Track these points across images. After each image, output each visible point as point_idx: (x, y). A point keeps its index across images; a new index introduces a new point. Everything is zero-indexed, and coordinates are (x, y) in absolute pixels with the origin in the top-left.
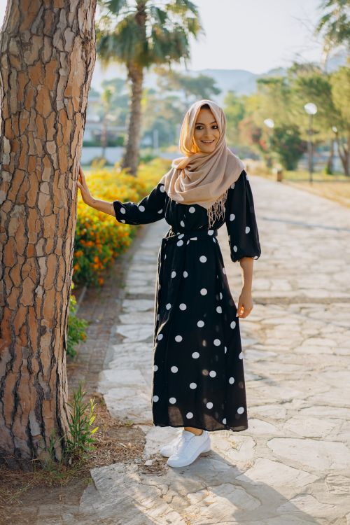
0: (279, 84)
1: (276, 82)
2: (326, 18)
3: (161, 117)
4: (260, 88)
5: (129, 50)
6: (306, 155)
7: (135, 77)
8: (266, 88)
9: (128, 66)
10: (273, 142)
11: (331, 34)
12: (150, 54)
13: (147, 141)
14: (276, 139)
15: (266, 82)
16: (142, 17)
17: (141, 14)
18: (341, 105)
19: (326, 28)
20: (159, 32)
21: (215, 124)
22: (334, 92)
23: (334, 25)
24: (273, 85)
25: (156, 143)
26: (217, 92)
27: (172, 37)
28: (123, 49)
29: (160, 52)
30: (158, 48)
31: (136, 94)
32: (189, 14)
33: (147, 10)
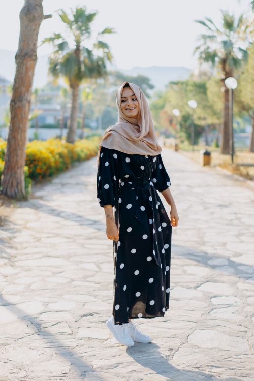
0: (184, 85)
1: (183, 83)
2: (198, 48)
3: (109, 106)
4: (172, 88)
5: (70, 70)
6: (204, 134)
7: (74, 86)
8: (175, 87)
9: (70, 80)
10: (181, 125)
11: (200, 58)
12: (82, 74)
14: (183, 123)
15: (176, 83)
16: (78, 52)
17: (78, 50)
18: (214, 101)
19: (197, 54)
20: (87, 61)
22: (209, 93)
23: (201, 53)
24: (180, 85)
25: (100, 126)
26: (152, 87)
27: (95, 64)
28: (66, 71)
29: (88, 73)
30: (87, 71)
31: (75, 97)
32: (106, 50)
33: (81, 48)
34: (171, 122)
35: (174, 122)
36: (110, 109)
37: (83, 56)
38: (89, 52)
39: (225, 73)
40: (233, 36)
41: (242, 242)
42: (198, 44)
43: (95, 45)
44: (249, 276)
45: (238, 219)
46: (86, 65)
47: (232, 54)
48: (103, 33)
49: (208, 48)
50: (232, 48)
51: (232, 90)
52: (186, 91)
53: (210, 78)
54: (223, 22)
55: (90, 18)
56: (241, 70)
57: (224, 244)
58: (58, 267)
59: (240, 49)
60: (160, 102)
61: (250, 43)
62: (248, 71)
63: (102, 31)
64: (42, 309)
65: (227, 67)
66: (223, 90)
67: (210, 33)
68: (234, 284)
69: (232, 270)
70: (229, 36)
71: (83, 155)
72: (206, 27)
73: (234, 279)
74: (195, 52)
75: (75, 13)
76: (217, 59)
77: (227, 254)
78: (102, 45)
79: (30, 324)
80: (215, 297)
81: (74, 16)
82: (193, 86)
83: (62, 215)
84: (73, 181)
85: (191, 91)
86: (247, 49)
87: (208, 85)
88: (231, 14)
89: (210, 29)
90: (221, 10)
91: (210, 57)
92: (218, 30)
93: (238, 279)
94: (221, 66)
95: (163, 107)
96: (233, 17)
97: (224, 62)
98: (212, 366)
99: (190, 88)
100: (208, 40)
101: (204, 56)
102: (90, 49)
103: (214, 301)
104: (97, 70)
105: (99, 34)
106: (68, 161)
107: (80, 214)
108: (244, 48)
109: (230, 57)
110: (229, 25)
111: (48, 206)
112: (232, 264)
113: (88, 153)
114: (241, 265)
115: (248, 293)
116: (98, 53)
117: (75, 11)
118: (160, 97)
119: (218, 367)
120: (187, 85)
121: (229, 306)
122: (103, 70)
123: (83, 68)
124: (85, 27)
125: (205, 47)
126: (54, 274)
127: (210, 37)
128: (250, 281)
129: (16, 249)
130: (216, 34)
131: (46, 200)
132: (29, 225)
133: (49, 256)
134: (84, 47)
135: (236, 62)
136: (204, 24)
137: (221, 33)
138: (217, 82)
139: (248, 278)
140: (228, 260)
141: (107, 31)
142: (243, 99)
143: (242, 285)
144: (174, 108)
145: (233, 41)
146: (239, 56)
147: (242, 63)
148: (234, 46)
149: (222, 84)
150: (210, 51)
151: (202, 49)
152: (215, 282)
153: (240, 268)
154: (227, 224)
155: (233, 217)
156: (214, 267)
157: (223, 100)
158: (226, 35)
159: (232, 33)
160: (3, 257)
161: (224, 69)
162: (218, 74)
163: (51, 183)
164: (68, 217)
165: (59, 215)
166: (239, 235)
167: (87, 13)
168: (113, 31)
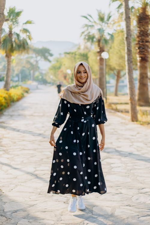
0: (74, 55)
1: (72, 53)
2: (83, 33)
3: (24, 67)
4: (65, 56)
5: (6, 47)
7: (8, 56)
8: (68, 55)
9: (6, 52)
10: (72, 79)
11: (85, 38)
12: (14, 48)
13: (16, 79)
15: (68, 53)
16: (11, 35)
17: (10, 34)
18: (93, 65)
19: (83, 37)
20: (17, 41)
21: (85, 71)
24: (71, 55)
25: (20, 80)
27: (22, 42)
28: (4, 47)
29: (17, 48)
30: (17, 47)
31: (9, 62)
32: (28, 34)
33: (13, 32)
34: (65, 77)
35: (68, 77)
36: (24, 69)
37: (14, 38)
38: (18, 35)
39: (99, 48)
40: (104, 26)
41: (120, 142)
42: (83, 30)
43: (21, 31)
44: (126, 155)
45: (115, 131)
46: (16, 43)
47: (104, 36)
48: (26, 23)
49: (89, 33)
50: (104, 33)
51: (106, 59)
52: (75, 58)
53: (89, 51)
54: (98, 17)
55: (18, 14)
56: (109, 46)
57: (111, 143)
58: (32, 154)
59: (109, 34)
60: (58, 65)
61: (115, 30)
62: (114, 48)
63: (25, 22)
64: (34, 170)
65: (101, 44)
66: (98, 58)
67: (90, 24)
68: (120, 159)
69: (118, 154)
70: (102, 26)
71: (15, 98)
72: (88, 20)
73: (119, 157)
74: (81, 35)
75: (8, 11)
76: (95, 40)
77: (114, 147)
78: (26, 31)
79: (32, 175)
80: (112, 164)
81: (8, 13)
82: (79, 55)
83: (20, 131)
84: (15, 113)
85: (78, 58)
86: (113, 33)
87: (89, 55)
88: (103, 12)
89: (90, 21)
90: (97, 10)
91: (91, 38)
92: (95, 22)
93: (121, 157)
94: (97, 44)
95: (59, 68)
96: (104, 14)
97: (99, 41)
98: (117, 186)
99: (77, 56)
100: (89, 28)
101: (87, 37)
102: (18, 33)
103: (112, 165)
104: (23, 46)
105: (24, 24)
106: (9, 102)
107: (30, 130)
108: (111, 33)
109: (103, 39)
110: (102, 19)
111: (10, 127)
112: (117, 151)
113: (18, 97)
114: (121, 151)
115: (127, 162)
116: (23, 36)
117: (9, 10)
118: (57, 61)
119: (120, 187)
120: (75, 55)
121: (119, 167)
122: (26, 47)
123: (14, 45)
124: (15, 20)
125: (88, 32)
126: (32, 157)
127: (90, 26)
128: (127, 157)
129: (5, 147)
130: (94, 24)
131: (7, 124)
132: (5, 136)
133: (25, 150)
134: (14, 32)
135: (106, 41)
136: (86, 18)
137: (97, 24)
138: (94, 53)
139: (126, 156)
140: (115, 149)
141: (28, 22)
142: (111, 64)
143: (123, 159)
144: (67, 68)
145: (104, 28)
146: (108, 37)
147: (110, 42)
148: (105, 32)
149: (98, 54)
150: (91, 34)
151: (86, 33)
152: (111, 158)
153: (121, 152)
154: (111, 134)
155: (112, 131)
156: (108, 153)
157: (99, 64)
158: (100, 24)
159: (104, 24)
160: (1, 151)
161: (99, 45)
162: (95, 48)
163: (4, 115)
164: (24, 132)
165: (18, 131)
166: (118, 139)
167: (16, 11)
168: (32, 22)
